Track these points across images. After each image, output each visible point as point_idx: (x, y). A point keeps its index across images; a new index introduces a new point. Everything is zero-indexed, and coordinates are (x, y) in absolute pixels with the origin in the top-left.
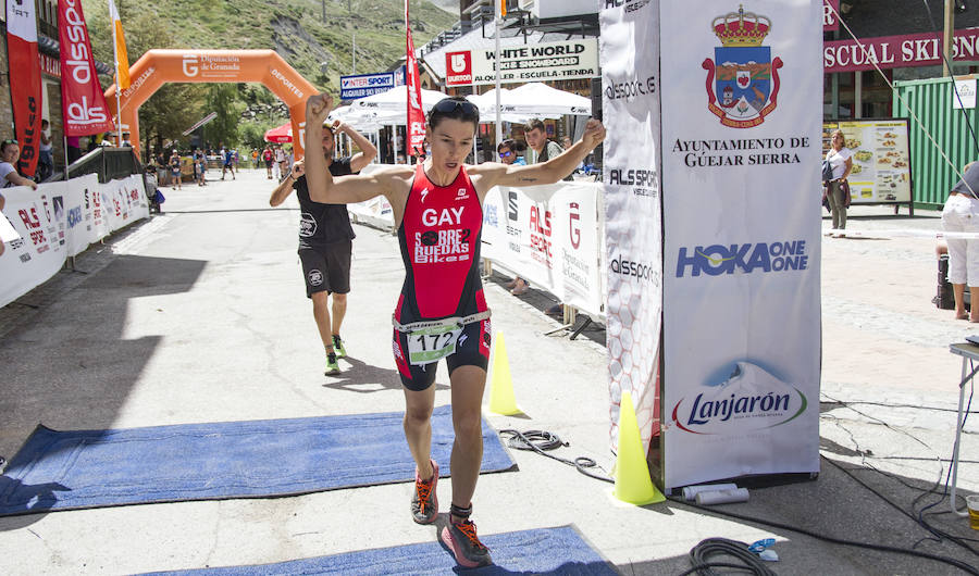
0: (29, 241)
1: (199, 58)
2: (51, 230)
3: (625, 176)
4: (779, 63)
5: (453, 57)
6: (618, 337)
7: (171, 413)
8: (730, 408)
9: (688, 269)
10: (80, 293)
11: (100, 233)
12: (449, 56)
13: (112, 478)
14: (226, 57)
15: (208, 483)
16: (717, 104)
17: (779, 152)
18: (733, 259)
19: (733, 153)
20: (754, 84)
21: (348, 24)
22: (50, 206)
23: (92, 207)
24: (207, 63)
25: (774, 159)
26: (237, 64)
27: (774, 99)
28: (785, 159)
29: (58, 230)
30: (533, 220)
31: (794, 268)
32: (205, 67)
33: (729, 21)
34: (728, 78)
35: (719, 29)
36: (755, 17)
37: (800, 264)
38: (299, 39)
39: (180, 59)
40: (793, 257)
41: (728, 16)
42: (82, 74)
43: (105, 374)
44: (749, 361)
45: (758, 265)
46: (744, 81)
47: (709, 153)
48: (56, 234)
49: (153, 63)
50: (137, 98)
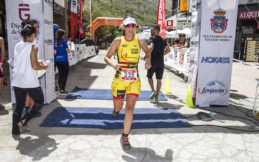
0: (72, 55)
1: (109, 20)
3: (194, 43)
4: (227, 20)
5: (169, 22)
6: (190, 76)
7: (101, 87)
8: (212, 91)
9: (204, 61)
10: (81, 68)
11: (85, 57)
12: (167, 21)
13: (90, 95)
14: (115, 20)
15: (107, 97)
16: (213, 28)
17: (226, 39)
18: (214, 60)
19: (216, 38)
20: (222, 24)
21: (144, 13)
22: (77, 49)
23: (84, 51)
24: (111, 21)
25: (225, 40)
26: (117, 21)
27: (226, 27)
28: (227, 40)
30: (180, 57)
31: (227, 63)
32: (110, 22)
33: (217, 11)
34: (216, 23)
35: (215, 13)
36: (223, 10)
39: (104, 20)
40: (227, 61)
41: (217, 10)
43: (87, 81)
44: (216, 82)
45: (220, 62)
46: (219, 23)
47: (211, 38)
48: (77, 55)
49: (98, 20)
50: (94, 28)
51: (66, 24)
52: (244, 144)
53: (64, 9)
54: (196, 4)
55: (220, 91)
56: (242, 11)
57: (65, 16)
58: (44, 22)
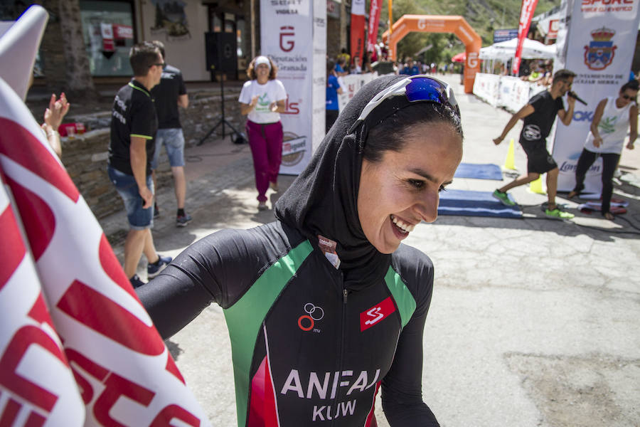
1: (426, 20)
4: (615, 47)
5: (554, 22)
12: (551, 22)
14: (439, 20)
16: (588, 61)
17: (610, 80)
18: (585, 116)
19: (591, 79)
20: (604, 54)
24: (430, 22)
25: (608, 82)
26: (443, 23)
27: (611, 60)
28: (612, 82)
33: (598, 32)
34: (594, 53)
35: (594, 35)
36: (609, 30)
38: (480, 6)
39: (416, 21)
41: (597, 30)
46: (600, 53)
47: (583, 79)
49: (406, 22)
50: (397, 38)
53: (340, 5)
57: (342, 19)
58: (314, 51)
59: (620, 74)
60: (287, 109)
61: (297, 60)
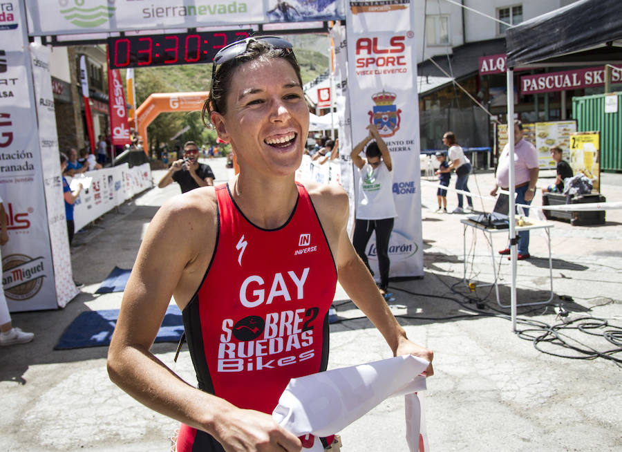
1: (179, 98)
2: (105, 192)
4: (400, 111)
5: (321, 92)
10: (123, 222)
11: (130, 195)
12: (319, 91)
14: (194, 97)
17: (402, 146)
20: (390, 120)
22: (107, 180)
24: (183, 101)
25: (400, 149)
27: (398, 125)
28: (404, 149)
29: (109, 192)
31: (410, 192)
32: (182, 103)
33: (379, 95)
34: (379, 118)
35: (375, 99)
36: (389, 93)
37: (412, 191)
39: (167, 100)
40: (409, 188)
41: (377, 94)
42: (121, 112)
44: (394, 231)
45: (395, 192)
46: (385, 119)
48: (108, 194)
49: (154, 101)
50: (145, 122)
51: (76, 120)
52: (427, 340)
53: (69, 85)
54: (340, 82)
55: (403, 249)
56: (484, 55)
57: (74, 102)
58: (42, 144)
59: (410, 140)
60: (12, 224)
61: (19, 156)
